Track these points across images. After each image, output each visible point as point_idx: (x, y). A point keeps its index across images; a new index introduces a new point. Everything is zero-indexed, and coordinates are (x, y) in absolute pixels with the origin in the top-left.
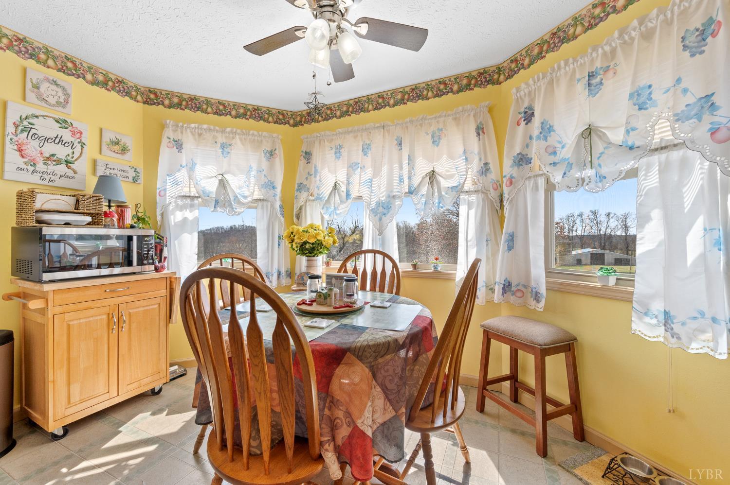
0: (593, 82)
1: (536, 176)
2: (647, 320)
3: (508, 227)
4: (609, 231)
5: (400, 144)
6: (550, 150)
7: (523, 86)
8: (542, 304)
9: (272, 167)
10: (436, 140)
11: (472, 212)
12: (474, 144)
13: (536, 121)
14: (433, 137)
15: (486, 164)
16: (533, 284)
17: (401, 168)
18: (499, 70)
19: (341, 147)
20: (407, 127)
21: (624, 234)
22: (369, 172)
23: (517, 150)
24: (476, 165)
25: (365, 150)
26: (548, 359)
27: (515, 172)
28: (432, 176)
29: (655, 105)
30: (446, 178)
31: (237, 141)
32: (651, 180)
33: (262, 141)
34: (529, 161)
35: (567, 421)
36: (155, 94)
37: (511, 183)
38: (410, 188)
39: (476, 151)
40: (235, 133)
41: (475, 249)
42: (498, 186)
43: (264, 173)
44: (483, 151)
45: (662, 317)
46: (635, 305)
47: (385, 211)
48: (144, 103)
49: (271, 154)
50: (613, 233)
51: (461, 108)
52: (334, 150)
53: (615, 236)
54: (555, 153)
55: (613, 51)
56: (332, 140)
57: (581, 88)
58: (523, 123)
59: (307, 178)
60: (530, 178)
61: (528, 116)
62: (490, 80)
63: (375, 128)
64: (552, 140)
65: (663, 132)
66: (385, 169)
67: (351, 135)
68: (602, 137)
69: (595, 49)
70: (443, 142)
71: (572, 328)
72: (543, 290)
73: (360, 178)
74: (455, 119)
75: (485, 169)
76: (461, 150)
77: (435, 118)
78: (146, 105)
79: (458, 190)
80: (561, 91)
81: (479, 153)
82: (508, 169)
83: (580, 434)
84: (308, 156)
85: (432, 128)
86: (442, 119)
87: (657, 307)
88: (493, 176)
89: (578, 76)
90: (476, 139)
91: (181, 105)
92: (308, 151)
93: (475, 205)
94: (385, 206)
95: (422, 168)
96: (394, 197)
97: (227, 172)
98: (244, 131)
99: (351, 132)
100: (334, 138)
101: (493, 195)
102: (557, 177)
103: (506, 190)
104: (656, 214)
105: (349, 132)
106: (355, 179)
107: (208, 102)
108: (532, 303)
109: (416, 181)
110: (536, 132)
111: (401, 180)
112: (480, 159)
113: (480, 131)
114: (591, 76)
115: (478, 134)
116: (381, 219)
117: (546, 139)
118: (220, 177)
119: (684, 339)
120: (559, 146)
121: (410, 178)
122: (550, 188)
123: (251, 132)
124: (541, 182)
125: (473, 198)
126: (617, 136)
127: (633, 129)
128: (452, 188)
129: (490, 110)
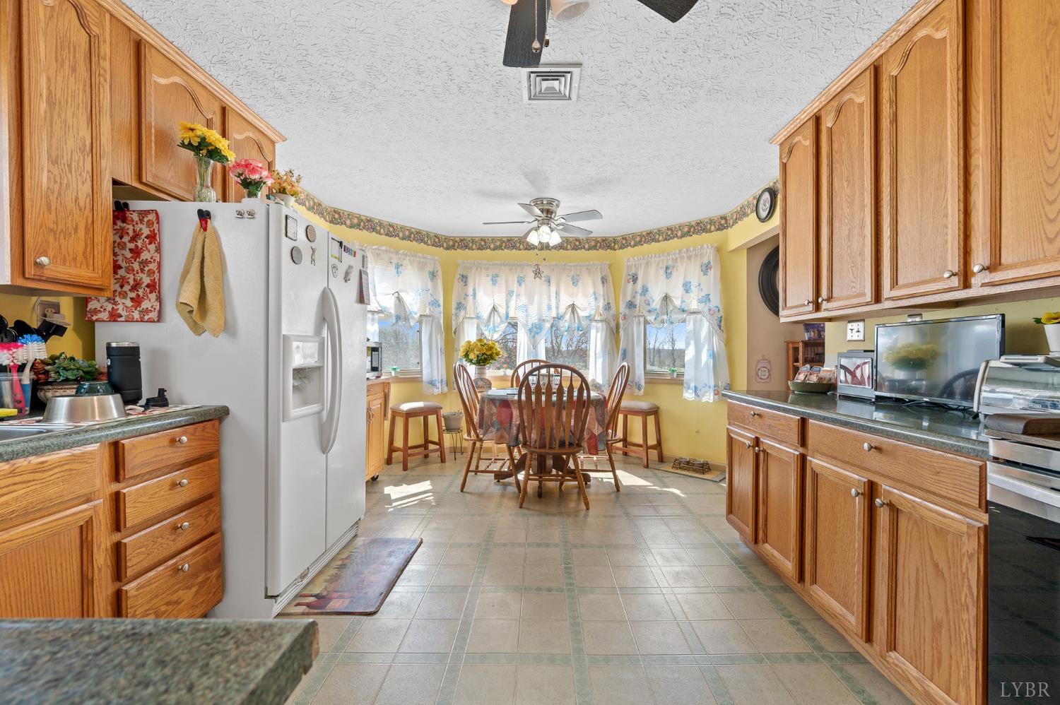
0: (668, 272)
1: (639, 316)
2: (689, 391)
3: (622, 346)
4: (657, 345)
5: (549, 282)
6: (647, 302)
7: (631, 259)
8: (642, 390)
9: (435, 287)
10: (575, 282)
11: (599, 334)
12: (600, 289)
13: (640, 282)
14: (573, 279)
15: (609, 304)
16: (637, 380)
17: (550, 299)
18: (615, 241)
19: (497, 276)
20: (553, 269)
21: (671, 348)
22: (523, 300)
23: (629, 298)
24: (601, 304)
25: (520, 281)
26: (648, 418)
27: (627, 312)
28: (573, 307)
29: (692, 292)
30: (582, 310)
31: (406, 262)
32: (690, 327)
33: (426, 262)
34: (635, 306)
35: (655, 452)
36: (339, 214)
37: (625, 318)
38: (558, 314)
39: (602, 293)
40: (406, 255)
41: (602, 359)
42: (616, 318)
43: (430, 292)
44: (606, 295)
45: (694, 389)
46: (685, 385)
47: (538, 331)
48: (330, 222)
49: (433, 275)
50: (661, 348)
51: (591, 263)
52: (490, 277)
53: (663, 350)
54: (649, 304)
55: (676, 259)
56: (488, 268)
57: (662, 272)
58: (632, 283)
59: (464, 299)
60: (636, 316)
61: (635, 279)
62: (609, 246)
63: (527, 265)
64: (648, 296)
65: (694, 305)
66: (536, 298)
67: (507, 267)
68: (672, 302)
69: (669, 254)
70: (580, 284)
71: (657, 403)
72: (643, 383)
73: (516, 303)
74: (588, 269)
75: (608, 307)
76: (592, 291)
77: (574, 266)
78: (332, 225)
79: (590, 318)
80: (652, 269)
81: (604, 295)
82: (622, 309)
83: (661, 459)
84: (464, 279)
85: (572, 274)
86: (578, 268)
87: (692, 385)
88: (612, 312)
89: (661, 265)
90: (601, 285)
91: (359, 225)
92: (465, 274)
93: (600, 330)
94: (538, 326)
95: (565, 301)
96: (543, 320)
97: (403, 291)
98: (412, 253)
99: (507, 265)
100: (491, 267)
101: (613, 324)
102: (650, 318)
103: (621, 321)
104: (692, 342)
105: (505, 265)
106: (512, 304)
107: (381, 224)
108: (636, 391)
109: (562, 310)
110: (639, 290)
111: (549, 308)
112: (604, 299)
113: (604, 280)
114: (667, 268)
115: (603, 282)
116: (534, 337)
117: (644, 295)
118: (396, 295)
119: (701, 396)
120: (651, 300)
121: (557, 308)
122: (646, 322)
123: (419, 254)
124: (642, 319)
125: (600, 325)
126: (677, 302)
127: (684, 302)
128: (586, 317)
129: (610, 266)
